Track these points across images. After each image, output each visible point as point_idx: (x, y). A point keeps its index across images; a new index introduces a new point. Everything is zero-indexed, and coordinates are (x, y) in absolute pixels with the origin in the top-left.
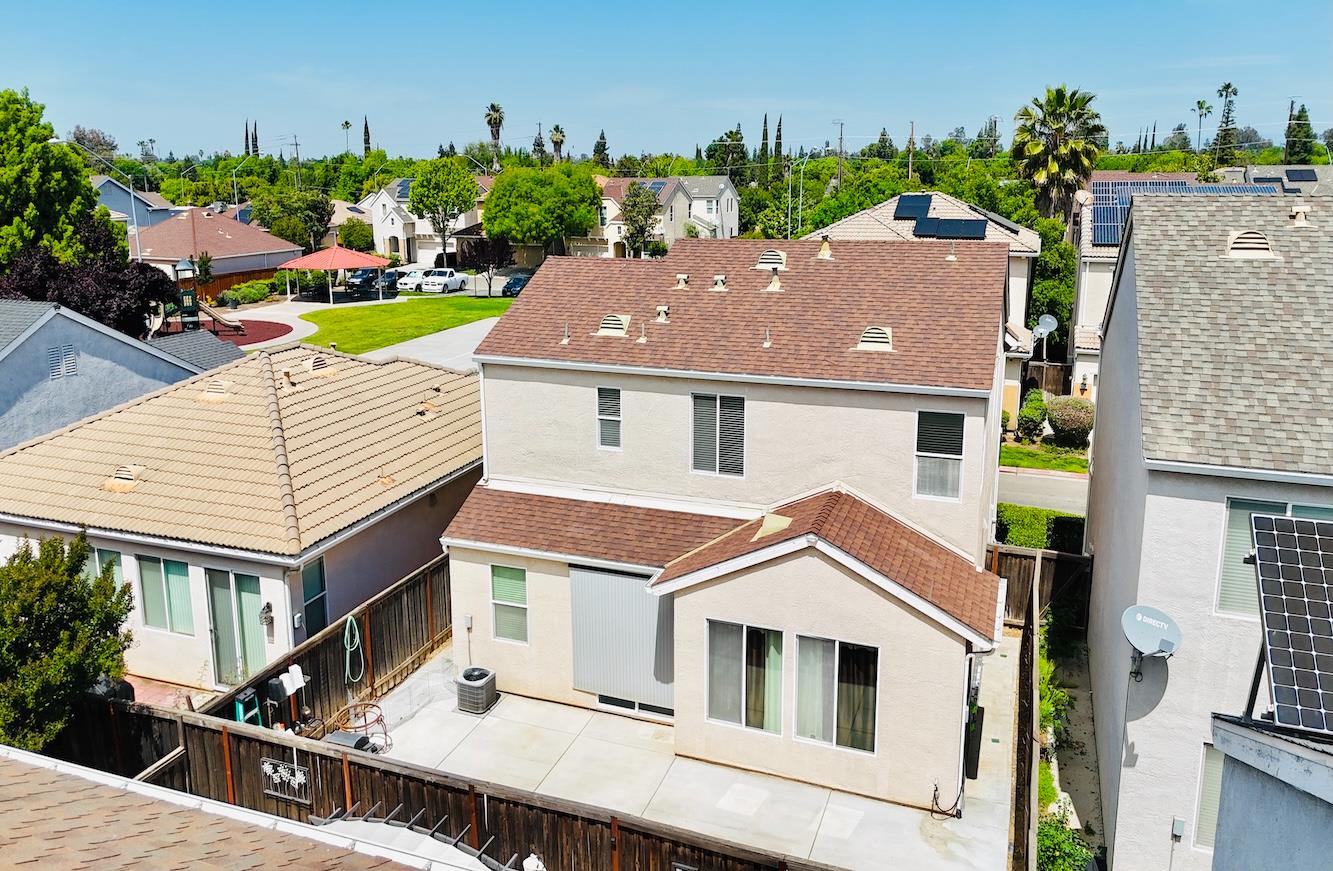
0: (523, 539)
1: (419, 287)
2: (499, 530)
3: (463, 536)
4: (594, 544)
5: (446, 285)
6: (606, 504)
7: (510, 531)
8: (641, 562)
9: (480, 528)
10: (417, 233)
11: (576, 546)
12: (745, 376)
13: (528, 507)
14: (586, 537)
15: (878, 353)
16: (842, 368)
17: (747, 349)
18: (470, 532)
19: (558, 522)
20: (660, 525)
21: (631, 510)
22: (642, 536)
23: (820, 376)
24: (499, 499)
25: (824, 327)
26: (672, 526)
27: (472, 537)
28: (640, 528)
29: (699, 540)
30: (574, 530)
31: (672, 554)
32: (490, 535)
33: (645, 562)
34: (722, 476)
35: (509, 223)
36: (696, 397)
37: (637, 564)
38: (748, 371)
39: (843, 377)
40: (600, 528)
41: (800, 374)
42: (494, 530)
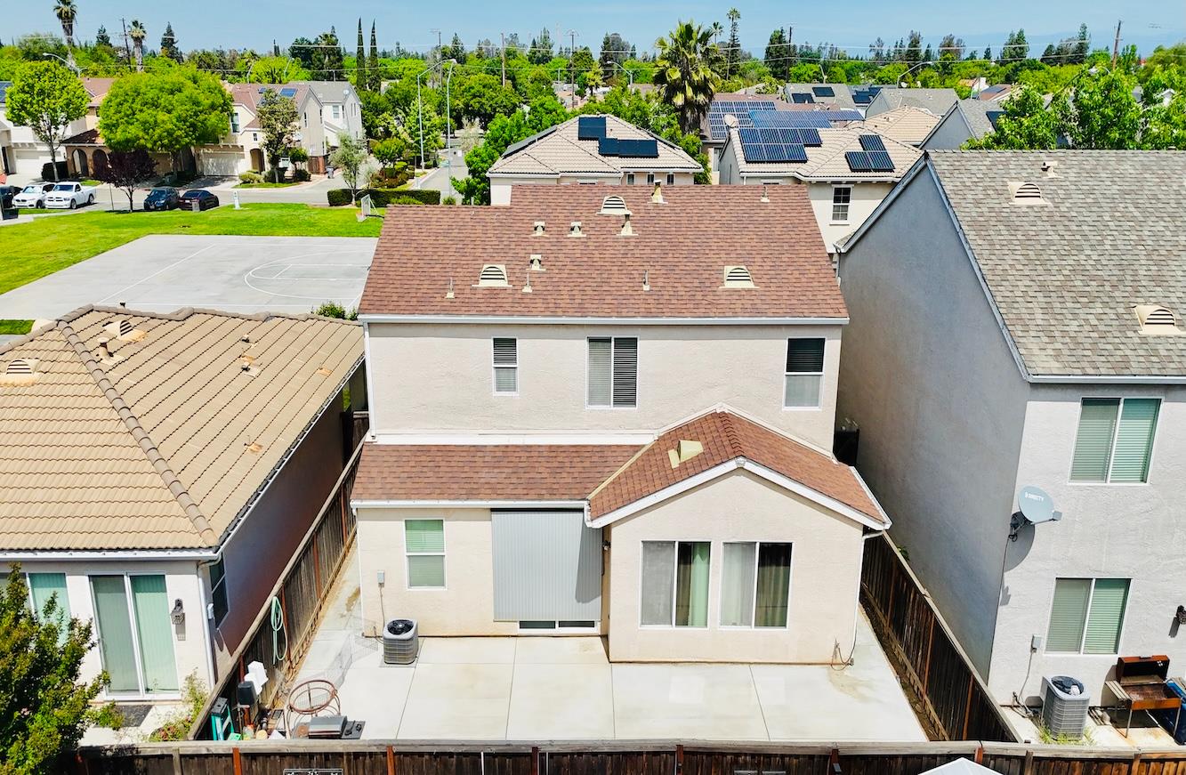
0: (438, 491)
1: (40, 204)
2: (409, 485)
3: (373, 497)
4: (512, 486)
5: (73, 200)
6: (507, 446)
7: (422, 485)
8: (564, 497)
9: (389, 486)
10: (13, 141)
11: (495, 492)
12: (639, 319)
13: (429, 459)
14: (500, 481)
15: (744, 290)
16: (722, 306)
17: (631, 293)
18: (380, 491)
19: (466, 469)
20: (566, 460)
21: (533, 449)
22: (555, 472)
23: (706, 315)
24: (395, 454)
25: (687, 268)
26: (578, 459)
27: (384, 496)
28: (549, 465)
29: (608, 469)
30: (485, 476)
31: (589, 485)
32: (403, 491)
33: (567, 497)
34: (615, 408)
35: (134, 131)
36: (591, 340)
37: (561, 499)
38: (641, 314)
39: (727, 314)
40: (510, 470)
41: (689, 314)
42: (403, 486)
